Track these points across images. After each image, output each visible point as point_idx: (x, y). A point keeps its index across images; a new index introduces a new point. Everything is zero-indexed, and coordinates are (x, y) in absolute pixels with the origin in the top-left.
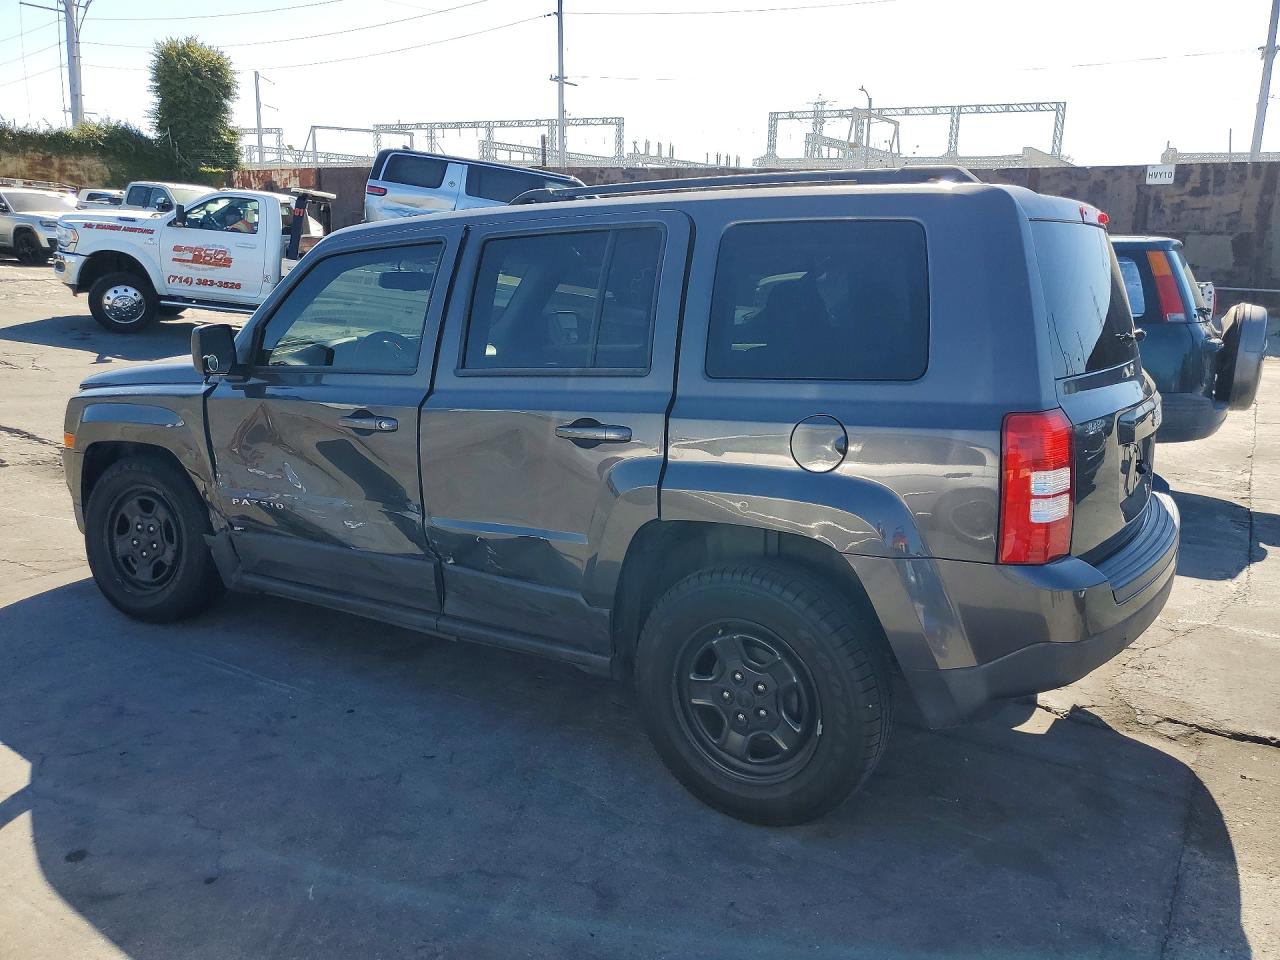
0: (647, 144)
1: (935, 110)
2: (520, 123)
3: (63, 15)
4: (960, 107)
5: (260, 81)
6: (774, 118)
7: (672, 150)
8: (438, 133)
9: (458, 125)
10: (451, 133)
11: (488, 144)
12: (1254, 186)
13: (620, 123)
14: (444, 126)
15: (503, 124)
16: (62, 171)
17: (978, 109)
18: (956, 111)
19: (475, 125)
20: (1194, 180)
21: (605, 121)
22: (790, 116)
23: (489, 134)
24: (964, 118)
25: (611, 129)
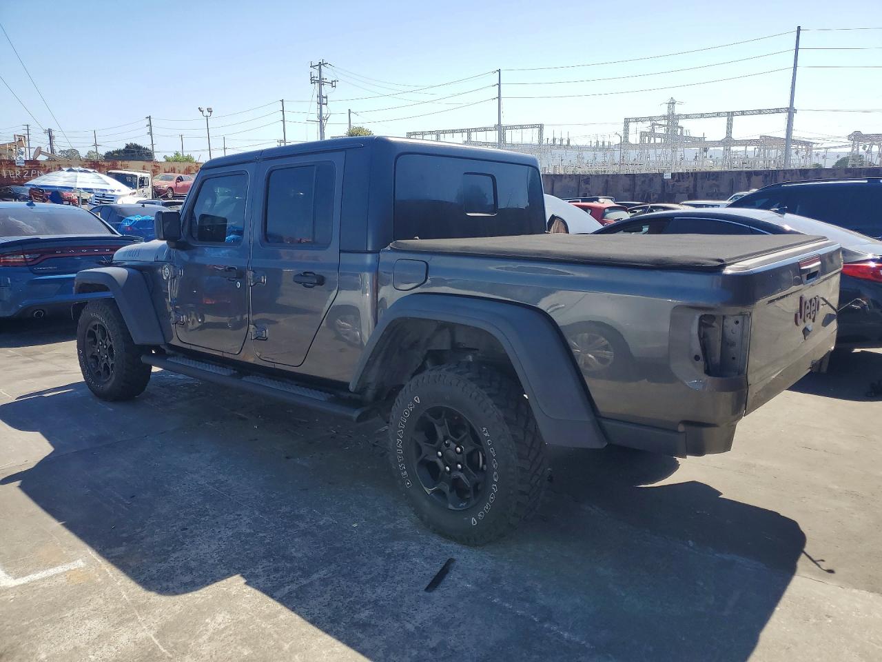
0: (555, 138)
1: (718, 114)
2: (485, 129)
3: (319, 123)
4: (733, 112)
5: (351, 114)
6: (627, 122)
7: (568, 141)
8: (442, 135)
9: (452, 131)
10: (448, 135)
11: (469, 141)
12: (691, 179)
13: (541, 127)
14: (445, 132)
15: (476, 130)
17: (743, 113)
18: (730, 115)
19: (462, 131)
20: (676, 178)
21: (533, 126)
22: (637, 120)
23: (469, 137)
24: (735, 118)
25: (536, 130)
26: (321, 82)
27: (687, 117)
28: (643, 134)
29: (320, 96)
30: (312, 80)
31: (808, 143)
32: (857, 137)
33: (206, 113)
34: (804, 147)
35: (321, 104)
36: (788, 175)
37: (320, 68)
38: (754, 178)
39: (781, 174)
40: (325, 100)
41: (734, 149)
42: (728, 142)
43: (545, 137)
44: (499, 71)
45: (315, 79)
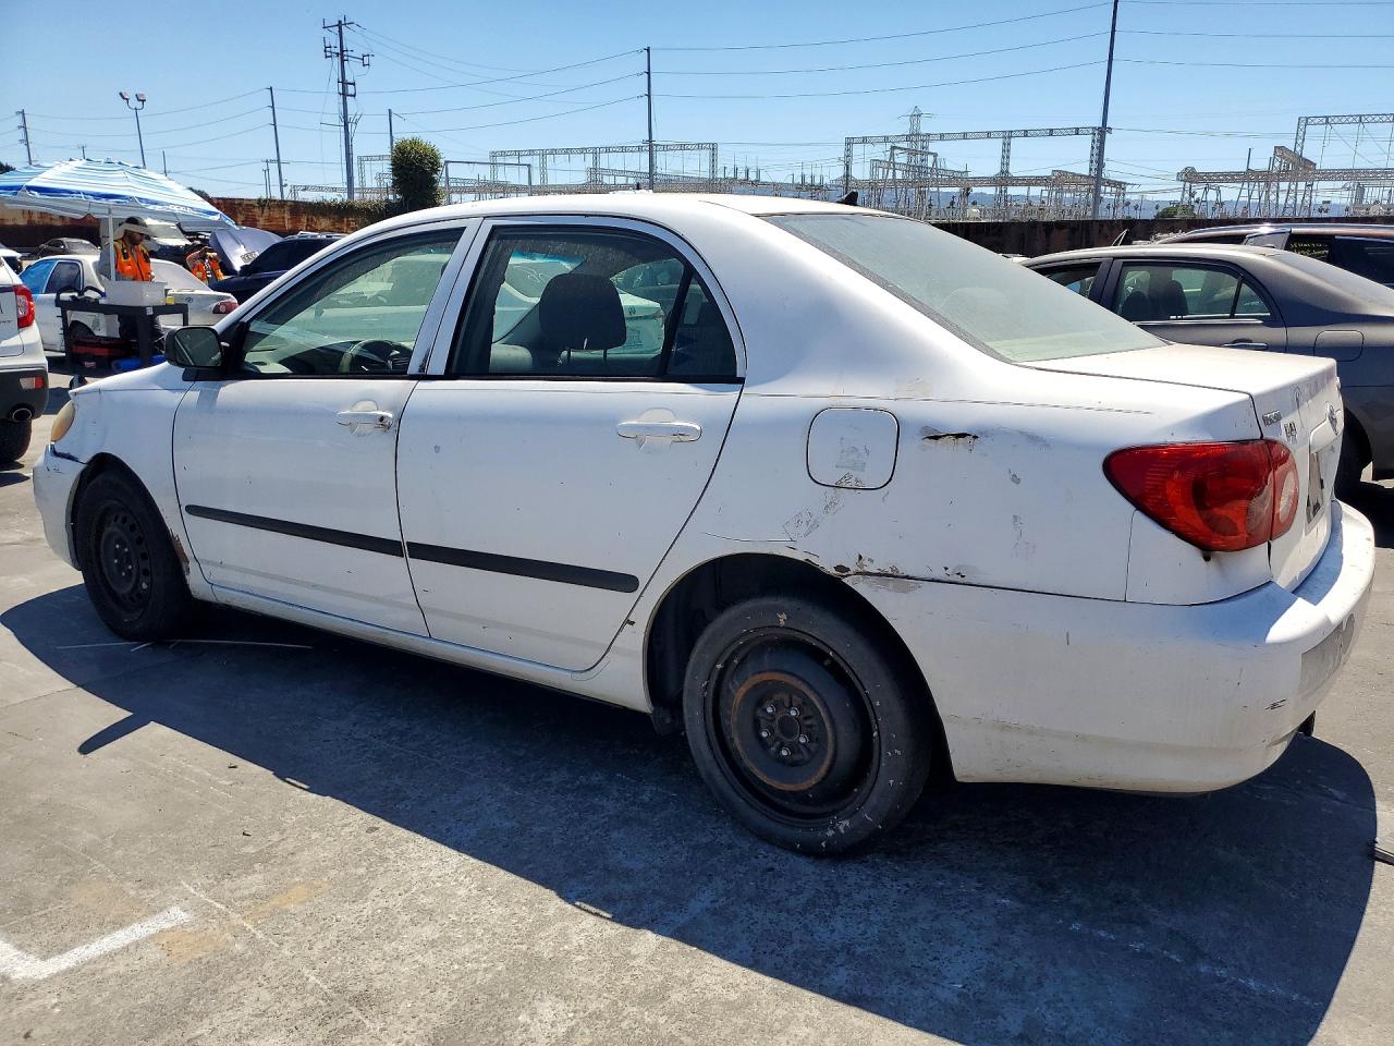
0: (736, 170)
1: (989, 135)
2: (624, 149)
3: (343, 129)
4: (1011, 132)
6: (849, 142)
7: (758, 173)
8: (550, 158)
9: (568, 151)
10: (561, 158)
11: (594, 169)
13: (714, 148)
14: (554, 152)
15: (608, 150)
16: (348, 225)
17: (1026, 133)
18: (1008, 136)
19: (583, 151)
21: (700, 146)
22: (865, 140)
23: (596, 160)
24: (1013, 141)
25: (706, 154)
26: (342, 55)
27: (942, 137)
28: (876, 164)
29: (344, 83)
30: (328, 54)
31: (1120, 183)
32: (1190, 176)
33: (134, 103)
34: (1114, 189)
35: (344, 94)
36: (1105, 228)
37: (340, 31)
38: (1055, 233)
39: (1096, 227)
40: (351, 89)
41: (1012, 191)
42: (1004, 180)
43: (720, 166)
44: (648, 50)
45: (333, 50)
